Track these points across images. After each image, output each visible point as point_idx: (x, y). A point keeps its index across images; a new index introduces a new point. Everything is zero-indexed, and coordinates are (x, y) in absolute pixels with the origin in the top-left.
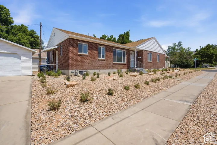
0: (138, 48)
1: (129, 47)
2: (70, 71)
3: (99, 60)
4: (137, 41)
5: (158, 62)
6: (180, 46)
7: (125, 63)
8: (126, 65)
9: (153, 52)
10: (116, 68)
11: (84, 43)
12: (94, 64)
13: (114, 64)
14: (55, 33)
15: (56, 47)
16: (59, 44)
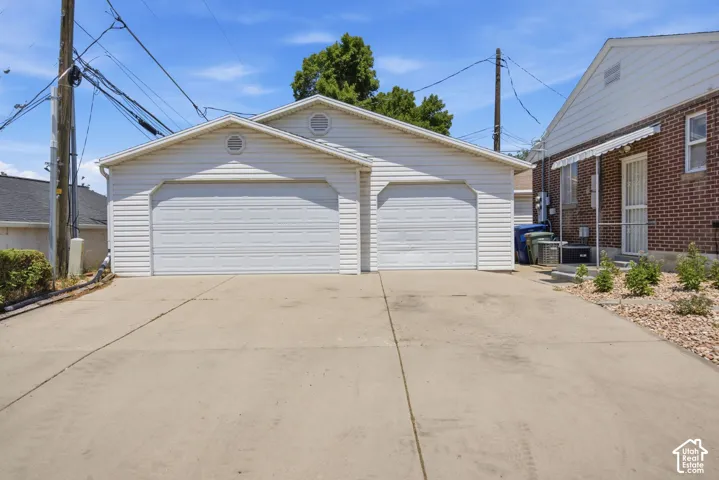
14: (617, 67)
15: (649, 131)
16: (670, 113)
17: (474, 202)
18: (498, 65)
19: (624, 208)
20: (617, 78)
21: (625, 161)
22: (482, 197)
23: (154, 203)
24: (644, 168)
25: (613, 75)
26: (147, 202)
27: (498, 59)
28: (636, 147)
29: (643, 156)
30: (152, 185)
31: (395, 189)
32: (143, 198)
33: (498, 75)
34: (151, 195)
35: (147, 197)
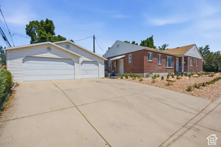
0: (185, 54)
1: (176, 54)
2: (145, 74)
3: (158, 65)
4: (177, 48)
5: (197, 66)
6: (207, 50)
7: (173, 68)
8: (173, 70)
9: (194, 58)
10: (168, 72)
11: (151, 52)
12: (156, 69)
13: (167, 68)
14: (119, 45)
15: (124, 56)
16: (127, 54)
17: (98, 65)
18: (94, 39)
19: (120, 67)
20: (119, 47)
21: (120, 60)
22: (100, 65)
23: (23, 62)
24: (123, 62)
25: (118, 46)
26: (22, 61)
27: (94, 37)
28: (122, 58)
29: (123, 59)
30: (24, 57)
31: (84, 62)
32: (21, 60)
33: (94, 40)
34: (23, 59)
35: (22, 60)
